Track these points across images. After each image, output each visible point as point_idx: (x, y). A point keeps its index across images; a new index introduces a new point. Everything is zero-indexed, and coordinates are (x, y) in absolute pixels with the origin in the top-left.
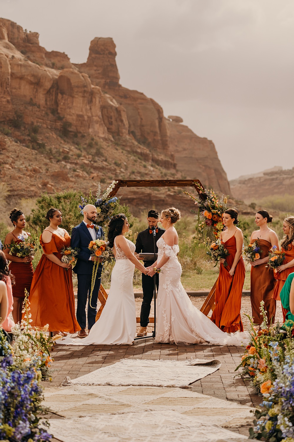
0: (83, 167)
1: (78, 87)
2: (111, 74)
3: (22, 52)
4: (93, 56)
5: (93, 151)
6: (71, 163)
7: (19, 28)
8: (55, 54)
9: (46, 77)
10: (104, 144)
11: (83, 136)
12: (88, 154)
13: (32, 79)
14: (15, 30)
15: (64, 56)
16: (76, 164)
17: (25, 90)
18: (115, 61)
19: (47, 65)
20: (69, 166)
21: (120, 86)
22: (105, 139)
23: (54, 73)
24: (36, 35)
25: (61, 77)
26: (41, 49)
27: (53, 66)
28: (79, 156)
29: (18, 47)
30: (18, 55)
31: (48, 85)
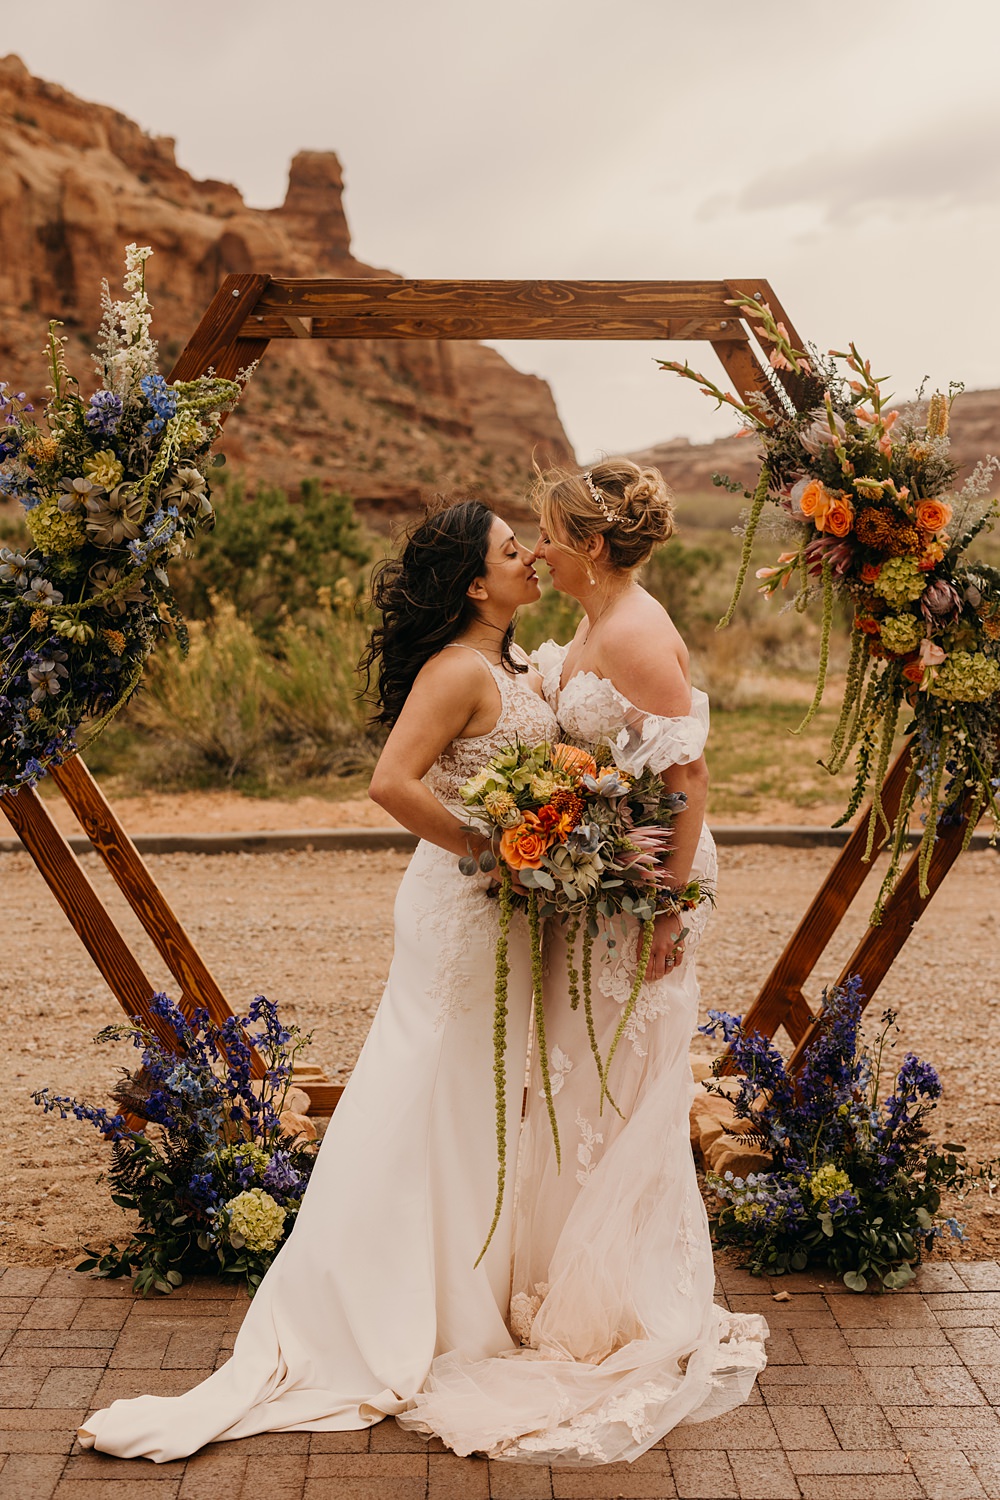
0: (277, 431)
1: (263, 257)
2: (335, 232)
3: (144, 179)
4: (298, 190)
5: (298, 396)
6: (251, 422)
7: (133, 126)
8: (210, 187)
9: (191, 235)
10: (320, 383)
11: (275, 366)
12: (288, 402)
13: (164, 239)
14: (125, 131)
15: (232, 191)
16: (261, 424)
18: (340, 202)
19: (196, 209)
20: (245, 429)
21: (352, 258)
22: (322, 372)
23: (210, 228)
24: (171, 142)
25: (228, 237)
26: (182, 175)
27: (210, 210)
28: (267, 407)
29: (130, 166)
30: (132, 184)
31: (198, 252)
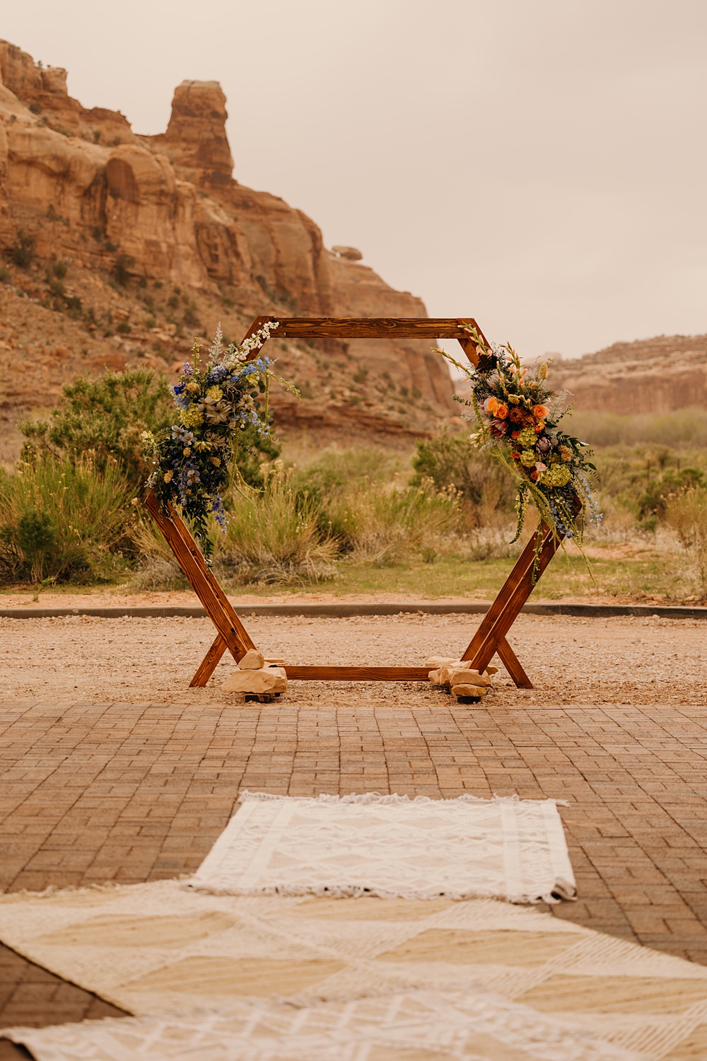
0: (158, 347)
1: (147, 183)
2: (216, 158)
3: (34, 110)
4: (180, 118)
5: (179, 314)
6: (134, 339)
7: (26, 58)
8: (99, 115)
9: (80, 162)
10: (201, 302)
11: (158, 286)
12: (169, 320)
13: (53, 166)
14: (18, 63)
15: (119, 119)
16: (144, 341)
17: (39, 188)
18: (224, 130)
19: (83, 137)
20: (128, 346)
21: (234, 182)
22: (203, 292)
23: (98, 155)
24: (62, 74)
25: (113, 162)
26: (71, 104)
27: (97, 139)
28: (150, 325)
29: (22, 97)
30: (24, 114)
31: (86, 178)
